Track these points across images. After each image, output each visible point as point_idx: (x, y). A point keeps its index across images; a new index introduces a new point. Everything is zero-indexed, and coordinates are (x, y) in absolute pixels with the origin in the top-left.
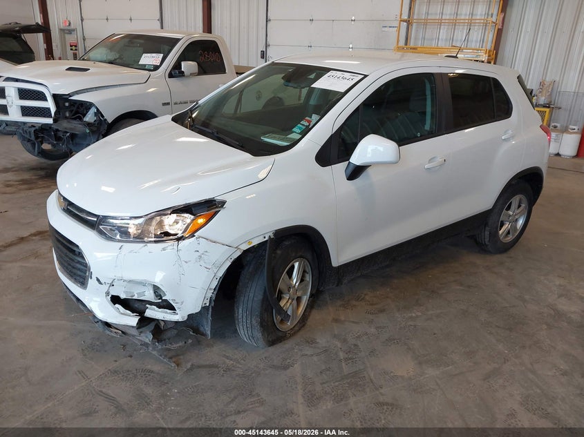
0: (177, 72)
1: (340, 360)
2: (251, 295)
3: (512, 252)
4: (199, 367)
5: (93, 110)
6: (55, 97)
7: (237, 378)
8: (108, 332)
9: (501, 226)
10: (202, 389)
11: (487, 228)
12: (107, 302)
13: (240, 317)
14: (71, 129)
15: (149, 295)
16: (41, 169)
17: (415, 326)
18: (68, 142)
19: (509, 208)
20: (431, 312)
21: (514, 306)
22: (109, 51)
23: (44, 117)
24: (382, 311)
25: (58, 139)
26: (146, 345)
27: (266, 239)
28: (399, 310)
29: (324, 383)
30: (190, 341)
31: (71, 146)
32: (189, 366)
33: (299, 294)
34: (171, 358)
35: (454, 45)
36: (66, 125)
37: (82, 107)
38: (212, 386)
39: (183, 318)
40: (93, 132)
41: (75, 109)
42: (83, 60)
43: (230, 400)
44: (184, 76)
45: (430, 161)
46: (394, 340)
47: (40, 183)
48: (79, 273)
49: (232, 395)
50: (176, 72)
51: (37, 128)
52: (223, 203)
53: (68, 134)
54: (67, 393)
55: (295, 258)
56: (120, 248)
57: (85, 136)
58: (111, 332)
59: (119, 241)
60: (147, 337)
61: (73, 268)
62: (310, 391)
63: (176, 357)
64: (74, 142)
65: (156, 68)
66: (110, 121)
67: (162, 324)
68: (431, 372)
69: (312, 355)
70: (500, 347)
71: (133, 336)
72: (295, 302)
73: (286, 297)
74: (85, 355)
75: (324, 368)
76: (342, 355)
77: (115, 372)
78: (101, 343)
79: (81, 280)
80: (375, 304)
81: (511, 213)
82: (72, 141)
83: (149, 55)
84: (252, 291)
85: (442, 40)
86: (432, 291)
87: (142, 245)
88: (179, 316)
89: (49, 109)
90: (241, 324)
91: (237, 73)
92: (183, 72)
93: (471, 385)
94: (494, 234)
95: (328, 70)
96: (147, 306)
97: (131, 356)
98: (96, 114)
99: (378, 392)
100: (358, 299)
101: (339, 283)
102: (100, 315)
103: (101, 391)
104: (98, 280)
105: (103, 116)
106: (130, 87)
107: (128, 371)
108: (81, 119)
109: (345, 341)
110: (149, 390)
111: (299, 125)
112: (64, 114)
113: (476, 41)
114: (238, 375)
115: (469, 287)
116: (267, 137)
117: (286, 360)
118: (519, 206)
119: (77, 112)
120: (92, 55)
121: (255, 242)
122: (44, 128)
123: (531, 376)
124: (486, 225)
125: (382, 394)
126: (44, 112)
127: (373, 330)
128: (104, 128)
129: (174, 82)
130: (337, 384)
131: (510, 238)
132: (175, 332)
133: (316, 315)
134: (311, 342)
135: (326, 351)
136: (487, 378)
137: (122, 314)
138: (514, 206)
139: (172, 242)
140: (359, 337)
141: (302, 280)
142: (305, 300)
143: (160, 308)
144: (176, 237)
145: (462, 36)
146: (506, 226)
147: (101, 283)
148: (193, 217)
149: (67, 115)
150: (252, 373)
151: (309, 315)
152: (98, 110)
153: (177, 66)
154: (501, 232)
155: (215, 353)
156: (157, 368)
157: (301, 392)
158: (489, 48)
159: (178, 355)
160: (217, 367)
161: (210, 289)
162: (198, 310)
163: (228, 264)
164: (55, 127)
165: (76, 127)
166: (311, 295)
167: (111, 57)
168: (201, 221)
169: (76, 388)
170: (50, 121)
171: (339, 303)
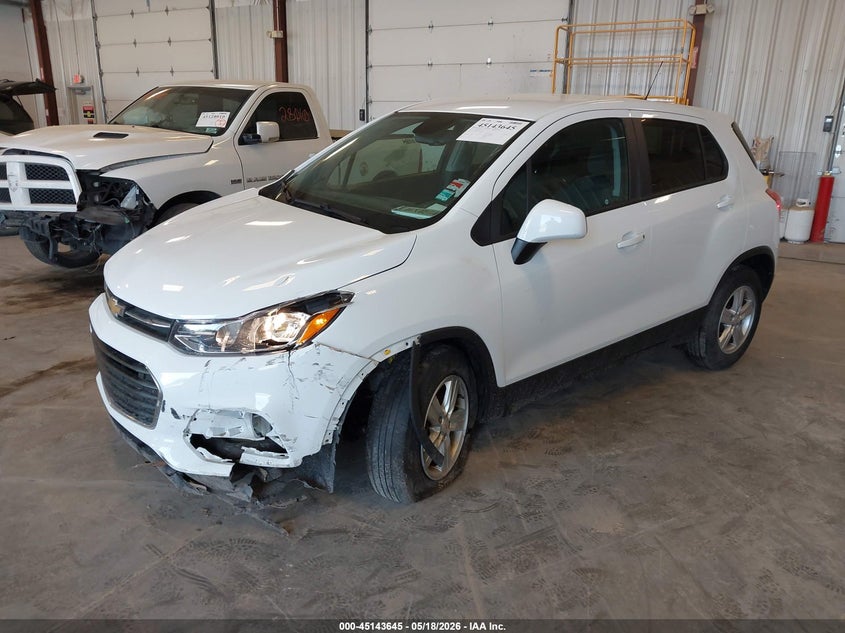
0: (251, 136)
1: (518, 516)
2: (390, 427)
3: (738, 367)
4: (319, 533)
5: (134, 192)
6: (80, 174)
7: (377, 545)
8: (187, 489)
9: (722, 331)
10: (328, 562)
11: (703, 334)
12: (185, 444)
13: (374, 459)
14: (103, 219)
15: (246, 432)
16: (57, 280)
17: (617, 468)
18: (98, 240)
19: (730, 305)
20: (635, 449)
21: (749, 437)
22: (151, 111)
23: (64, 203)
24: (568, 450)
25: (84, 234)
26: (242, 505)
27: (408, 347)
28: (591, 448)
29: (500, 547)
30: (304, 498)
31: (101, 244)
32: (305, 532)
33: (453, 427)
34: (278, 523)
35: (631, 92)
36: (97, 214)
37: (117, 188)
38: (341, 557)
39: (296, 462)
40: (134, 222)
41: (107, 191)
42: (115, 123)
43: (370, 574)
44: (260, 142)
45: (625, 237)
46: (589, 487)
47: (57, 298)
48: (144, 405)
49: (372, 568)
50: (249, 137)
51: (54, 219)
52: (350, 296)
53: (98, 227)
54: (135, 575)
55: (446, 376)
56: (207, 365)
57: (122, 228)
58: (192, 487)
59: (204, 355)
60: (245, 493)
61: (135, 399)
62: (481, 558)
63: (285, 521)
64: (106, 237)
65: (221, 131)
66: (158, 206)
67: (264, 473)
68: (646, 526)
69: (478, 512)
70: (739, 490)
71: (224, 493)
72: (447, 438)
73: (437, 430)
74: (153, 524)
75: (496, 527)
76: (519, 509)
77: (200, 544)
78: (175, 507)
79: (147, 415)
80: (556, 442)
81: (733, 311)
82: (104, 236)
83: (210, 113)
84: (392, 420)
85: (614, 86)
86: (635, 422)
87: (239, 358)
88: (290, 461)
89: (71, 192)
90: (376, 470)
91: (333, 138)
92: (259, 137)
93: (706, 541)
94: (712, 343)
95: (477, 118)
96: (243, 448)
97: (221, 523)
98: (138, 197)
99: (576, 556)
100: (532, 436)
101: (507, 412)
102: (176, 464)
103: (184, 571)
104: (174, 412)
105: (147, 200)
106: (185, 157)
107: (219, 542)
108: (116, 205)
109: (521, 491)
110: (252, 567)
111: (445, 191)
112: (92, 199)
113: (662, 87)
114: (377, 541)
115: (684, 414)
116: (400, 210)
117: (442, 518)
118: (744, 303)
119: (111, 196)
120: (126, 116)
121: (395, 351)
122: (64, 219)
123: (785, 526)
124: (701, 329)
125: (583, 559)
126: (65, 197)
127: (559, 476)
128: (149, 216)
129: (247, 151)
130: (518, 547)
131: (734, 347)
132: (283, 486)
133: (475, 459)
134: (474, 494)
135: (496, 505)
136: (725, 530)
137: (207, 460)
138: (737, 302)
139: (279, 353)
140: (540, 485)
141: (456, 409)
142: (461, 435)
143: (261, 451)
144: (286, 345)
145: (642, 81)
146: (728, 331)
147: (177, 417)
148: (308, 317)
149: (97, 199)
150: (397, 538)
151: (466, 459)
152: (141, 191)
153: (250, 128)
154: (721, 339)
155: (340, 513)
156: (260, 536)
157: (468, 560)
158: (679, 95)
159: (286, 519)
160: (345, 532)
161: (334, 419)
162: (317, 449)
163: (359, 381)
164: (79, 217)
165: (110, 215)
166: (469, 430)
167: (155, 118)
168: (320, 322)
169: (147, 568)
170: (72, 208)
171: (507, 441)
